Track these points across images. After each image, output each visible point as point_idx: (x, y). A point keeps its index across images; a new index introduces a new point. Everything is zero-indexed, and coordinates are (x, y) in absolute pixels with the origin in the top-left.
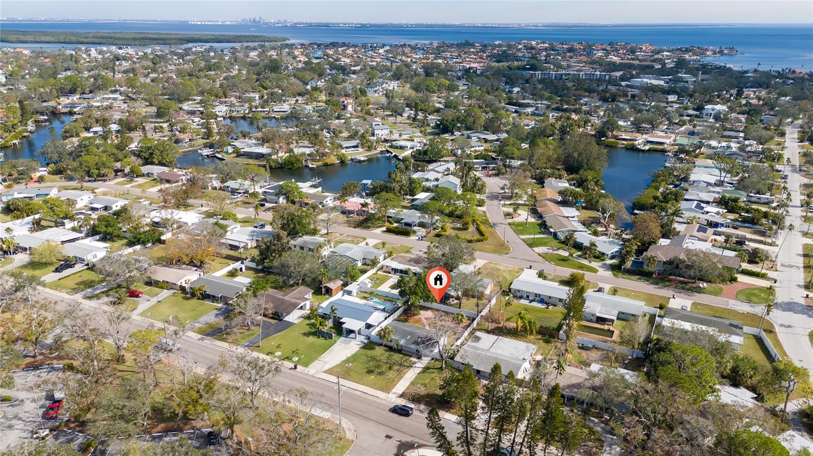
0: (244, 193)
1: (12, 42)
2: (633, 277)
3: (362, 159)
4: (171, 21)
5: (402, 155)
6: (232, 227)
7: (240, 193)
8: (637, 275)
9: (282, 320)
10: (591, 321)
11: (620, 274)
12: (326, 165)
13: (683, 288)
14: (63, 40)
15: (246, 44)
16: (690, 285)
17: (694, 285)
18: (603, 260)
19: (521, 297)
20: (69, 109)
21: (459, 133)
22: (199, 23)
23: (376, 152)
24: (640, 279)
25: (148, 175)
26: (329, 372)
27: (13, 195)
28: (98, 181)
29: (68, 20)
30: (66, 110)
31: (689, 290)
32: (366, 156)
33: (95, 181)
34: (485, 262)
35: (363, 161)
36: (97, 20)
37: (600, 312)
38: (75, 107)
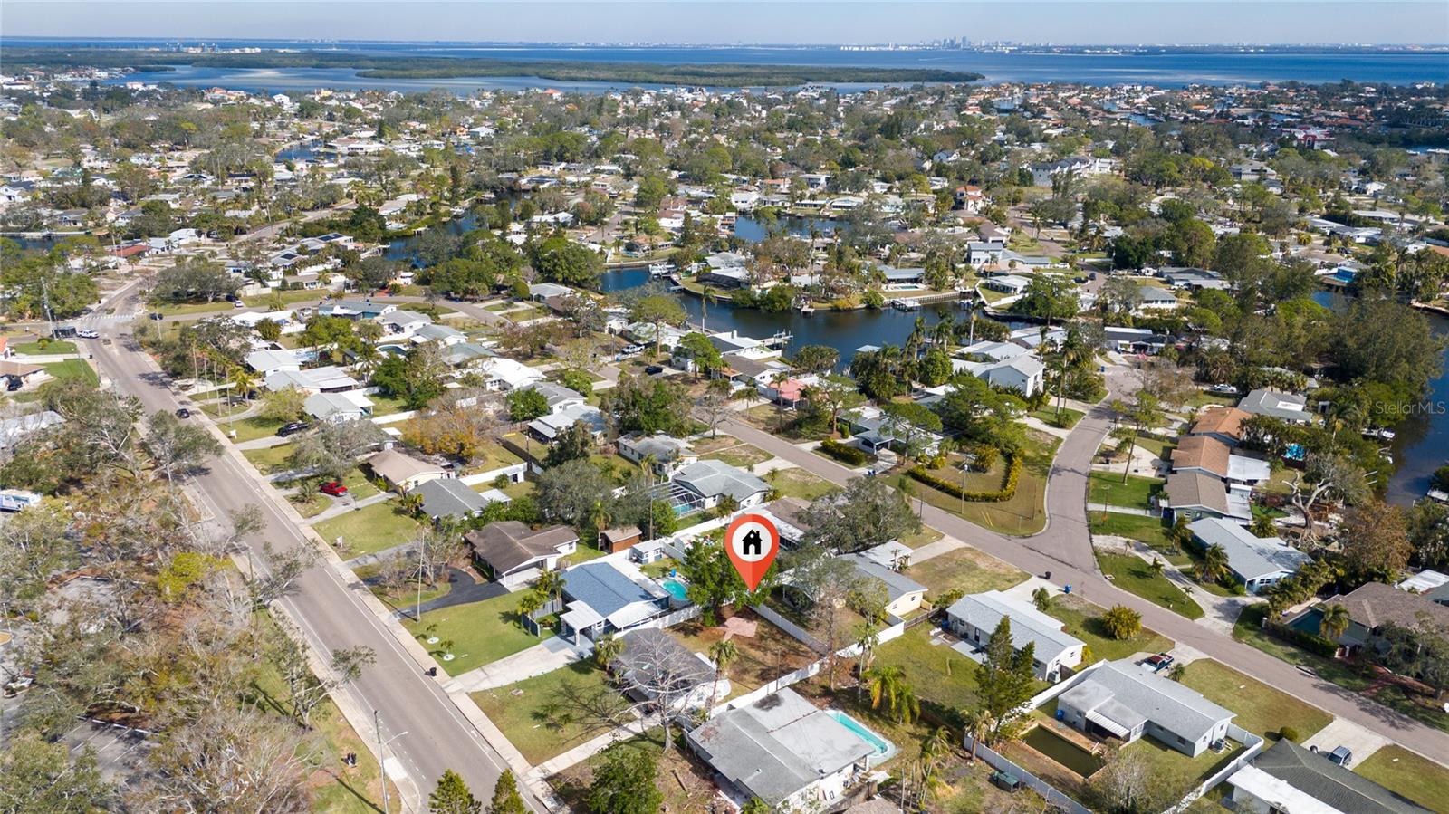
0: (646, 345)
1: (558, 80)
2: (1278, 649)
3: (910, 304)
4: (814, 46)
5: (994, 304)
6: (566, 401)
7: (639, 345)
8: (1293, 645)
9: (496, 580)
10: (1072, 725)
11: (1251, 635)
12: (836, 310)
13: (1393, 704)
14: (626, 78)
15: (892, 85)
16: (1420, 699)
17: (1430, 703)
18: (1236, 593)
19: (964, 637)
20: (533, 185)
21: (1153, 271)
22: (857, 49)
23: (951, 293)
24: (1294, 656)
25: (539, 298)
26: (477, 697)
27: (332, 309)
28: (466, 300)
29: (666, 46)
30: (529, 186)
31: (1406, 710)
32: (920, 301)
33: (461, 300)
34: (960, 544)
35: (911, 310)
36: (706, 46)
37: (1099, 711)
38: (543, 183)
